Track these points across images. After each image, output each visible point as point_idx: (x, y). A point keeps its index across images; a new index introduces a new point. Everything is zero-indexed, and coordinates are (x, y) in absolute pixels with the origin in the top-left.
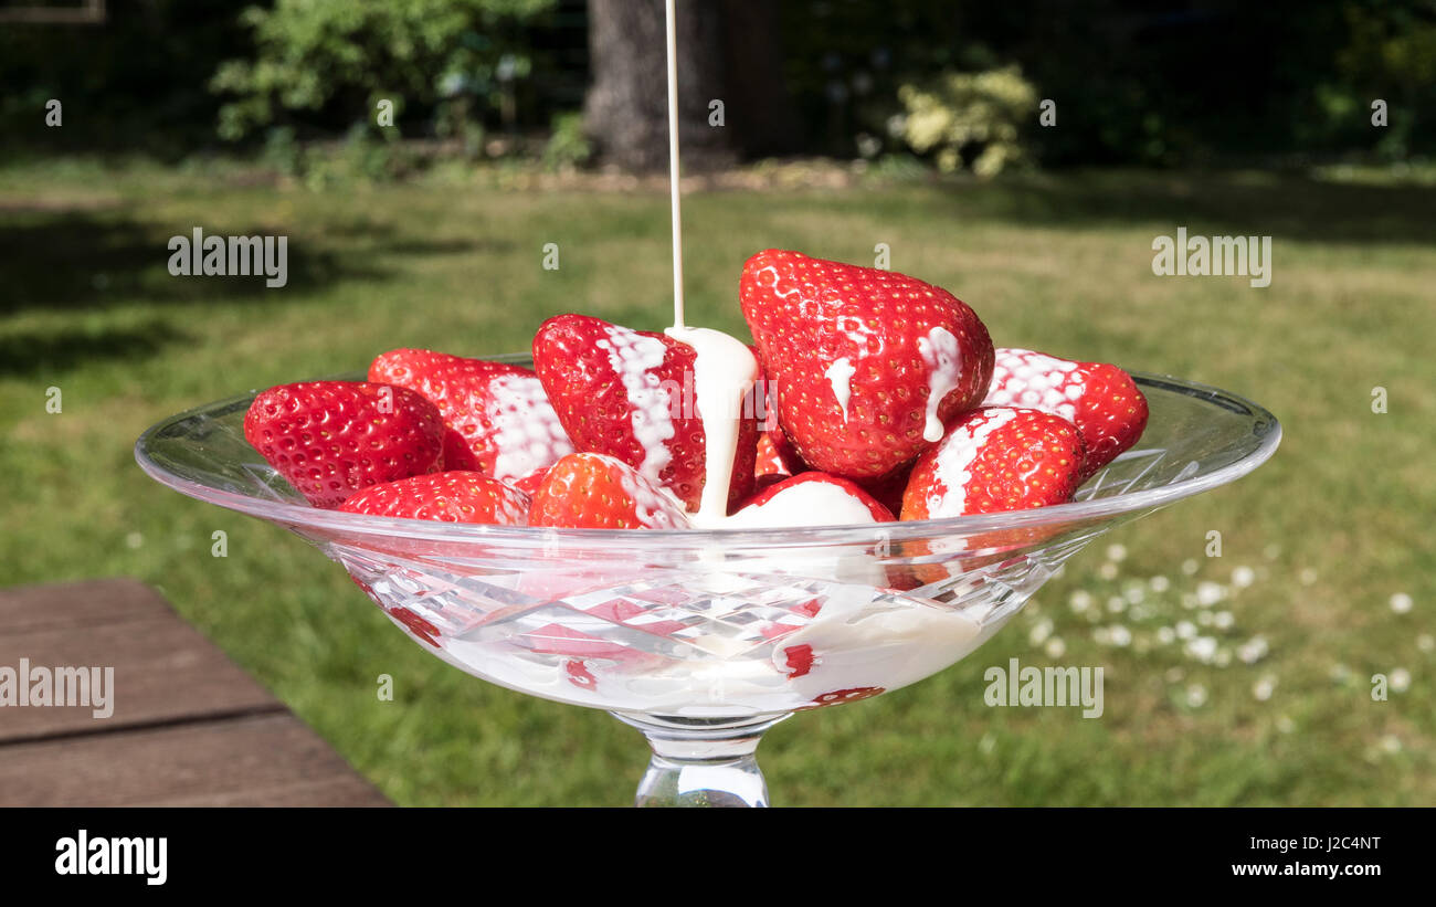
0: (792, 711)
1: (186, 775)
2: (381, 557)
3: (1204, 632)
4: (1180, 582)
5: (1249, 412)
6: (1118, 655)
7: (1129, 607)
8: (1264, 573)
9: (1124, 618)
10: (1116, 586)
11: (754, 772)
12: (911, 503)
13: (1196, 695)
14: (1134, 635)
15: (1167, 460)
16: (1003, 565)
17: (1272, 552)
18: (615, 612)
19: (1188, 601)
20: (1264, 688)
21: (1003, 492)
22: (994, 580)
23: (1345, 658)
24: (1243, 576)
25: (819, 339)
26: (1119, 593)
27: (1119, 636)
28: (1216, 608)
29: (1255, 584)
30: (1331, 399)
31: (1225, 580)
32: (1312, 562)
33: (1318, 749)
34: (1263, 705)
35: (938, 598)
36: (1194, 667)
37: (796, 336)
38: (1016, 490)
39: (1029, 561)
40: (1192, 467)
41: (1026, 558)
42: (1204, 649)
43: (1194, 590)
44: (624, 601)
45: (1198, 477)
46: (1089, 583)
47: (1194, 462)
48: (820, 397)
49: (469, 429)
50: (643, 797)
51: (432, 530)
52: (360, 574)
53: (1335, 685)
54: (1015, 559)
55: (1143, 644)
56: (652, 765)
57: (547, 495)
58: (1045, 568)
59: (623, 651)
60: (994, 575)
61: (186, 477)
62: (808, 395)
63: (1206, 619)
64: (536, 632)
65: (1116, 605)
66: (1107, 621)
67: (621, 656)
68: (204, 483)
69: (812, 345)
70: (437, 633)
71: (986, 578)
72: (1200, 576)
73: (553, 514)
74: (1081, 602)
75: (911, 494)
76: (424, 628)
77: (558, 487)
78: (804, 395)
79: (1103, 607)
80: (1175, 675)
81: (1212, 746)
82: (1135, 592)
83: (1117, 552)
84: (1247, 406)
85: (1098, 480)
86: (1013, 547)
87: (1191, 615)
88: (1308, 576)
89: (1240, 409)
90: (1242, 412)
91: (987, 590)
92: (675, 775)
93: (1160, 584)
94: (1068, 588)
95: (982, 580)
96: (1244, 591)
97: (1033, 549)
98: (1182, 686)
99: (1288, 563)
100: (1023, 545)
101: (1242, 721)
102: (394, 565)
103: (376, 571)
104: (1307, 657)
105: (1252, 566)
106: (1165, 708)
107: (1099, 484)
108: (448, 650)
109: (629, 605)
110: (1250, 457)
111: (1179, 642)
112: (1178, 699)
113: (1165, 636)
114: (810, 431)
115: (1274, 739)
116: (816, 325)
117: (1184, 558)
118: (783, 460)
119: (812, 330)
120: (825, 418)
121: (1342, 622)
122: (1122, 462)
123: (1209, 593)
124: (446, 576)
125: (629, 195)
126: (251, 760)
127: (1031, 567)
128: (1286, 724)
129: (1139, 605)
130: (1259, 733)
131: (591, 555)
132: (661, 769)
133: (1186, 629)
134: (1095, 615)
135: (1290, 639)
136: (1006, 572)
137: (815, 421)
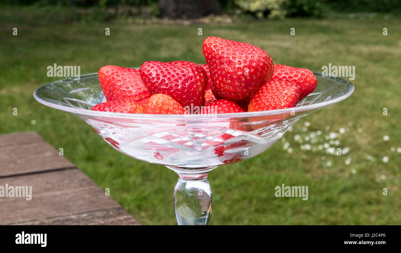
0: (217, 165)
1: (49, 186)
2: (103, 123)
3: (331, 146)
4: (325, 133)
5: (345, 82)
6: (307, 152)
7: (311, 139)
8: (348, 130)
9: (309, 142)
10: (307, 133)
11: (207, 183)
12: (250, 108)
13: (329, 164)
14: (312, 147)
15: (322, 96)
16: (277, 125)
17: (351, 124)
18: (168, 138)
19: (327, 138)
20: (348, 162)
21: (276, 104)
22: (274, 129)
23: (370, 154)
24: (342, 131)
25: (225, 62)
26: (308, 136)
27: (308, 147)
28: (335, 139)
29: (346, 132)
30: (367, 81)
31: (337, 132)
32: (361, 126)
33: (363, 179)
34: (348, 166)
35: (258, 134)
36: (329, 156)
37: (218, 61)
38: (280, 104)
39: (283, 124)
40: (330, 97)
41: (283, 123)
42: (331, 151)
43: (329, 135)
44: (171, 135)
45: (331, 100)
46: (299, 133)
47: (330, 96)
48: (225, 78)
49: (127, 88)
50: (176, 190)
51: (117, 115)
52: (97, 128)
53: (367, 161)
54: (280, 123)
55: (315, 149)
56: (179, 181)
57: (148, 106)
58: (288, 126)
59: (171, 149)
60: (274, 127)
61: (48, 101)
62: (222, 78)
63: (332, 142)
64: (146, 144)
65: (307, 139)
66: (305, 143)
67: (170, 150)
68: (53, 103)
69: (223, 64)
70: (118, 144)
71: (271, 128)
72: (331, 131)
73: (150, 111)
74: (297, 138)
75: (250, 105)
76: (114, 143)
77: (151, 103)
78: (220, 77)
79: (303, 139)
80: (323, 158)
81: (333, 178)
82: (313, 135)
83: (307, 124)
84: (345, 81)
85: (303, 101)
86: (279, 120)
87: (328, 141)
88: (360, 130)
89: (342, 81)
90: (343, 82)
91: (272, 132)
92: (185, 184)
93: (319, 133)
94: (294, 133)
95: (271, 129)
96: (343, 135)
97: (285, 120)
98: (326, 161)
99: (355, 127)
100: (282, 119)
101: (342, 171)
102: (106, 125)
103: (101, 127)
104: (360, 153)
105: (345, 128)
106: (321, 167)
107: (303, 103)
108: (122, 149)
109: (172, 136)
110: (345, 95)
111: (325, 149)
112: (324, 164)
113: (320, 147)
114: (222, 87)
115: (351, 175)
116: (224, 58)
117: (326, 126)
118: (215, 96)
119: (223, 59)
120: (226, 84)
121: (370, 144)
122: (310, 96)
123: (333, 135)
124: (121, 128)
125: (171, 25)
126: (67, 182)
127: (284, 125)
128: (354, 171)
129: (314, 138)
130: (347, 174)
131: (161, 122)
132: (181, 182)
133: (326, 145)
134: (301, 141)
135: (355, 148)
136: (277, 127)
137: (223, 85)
